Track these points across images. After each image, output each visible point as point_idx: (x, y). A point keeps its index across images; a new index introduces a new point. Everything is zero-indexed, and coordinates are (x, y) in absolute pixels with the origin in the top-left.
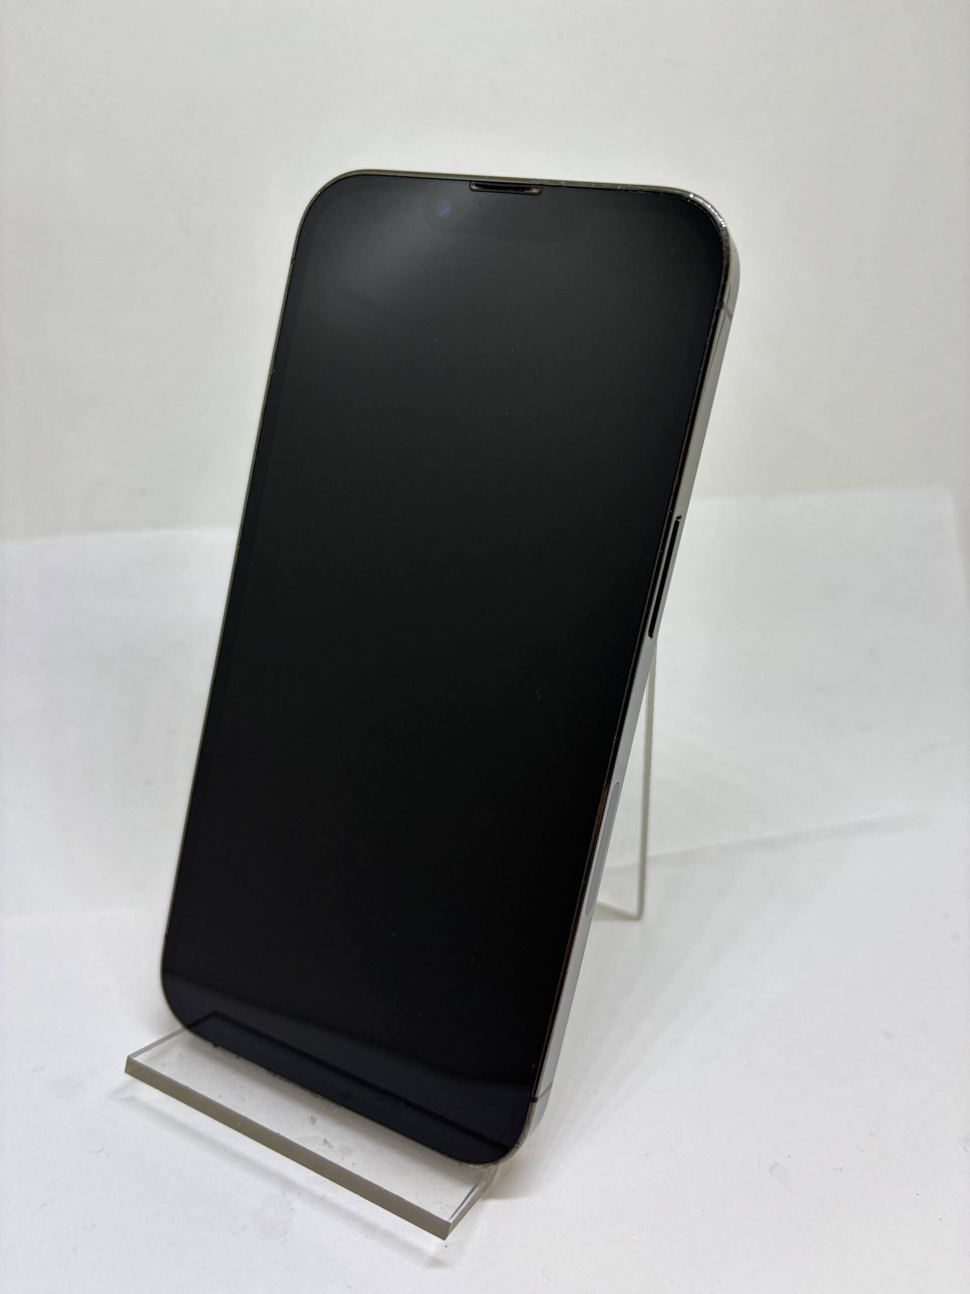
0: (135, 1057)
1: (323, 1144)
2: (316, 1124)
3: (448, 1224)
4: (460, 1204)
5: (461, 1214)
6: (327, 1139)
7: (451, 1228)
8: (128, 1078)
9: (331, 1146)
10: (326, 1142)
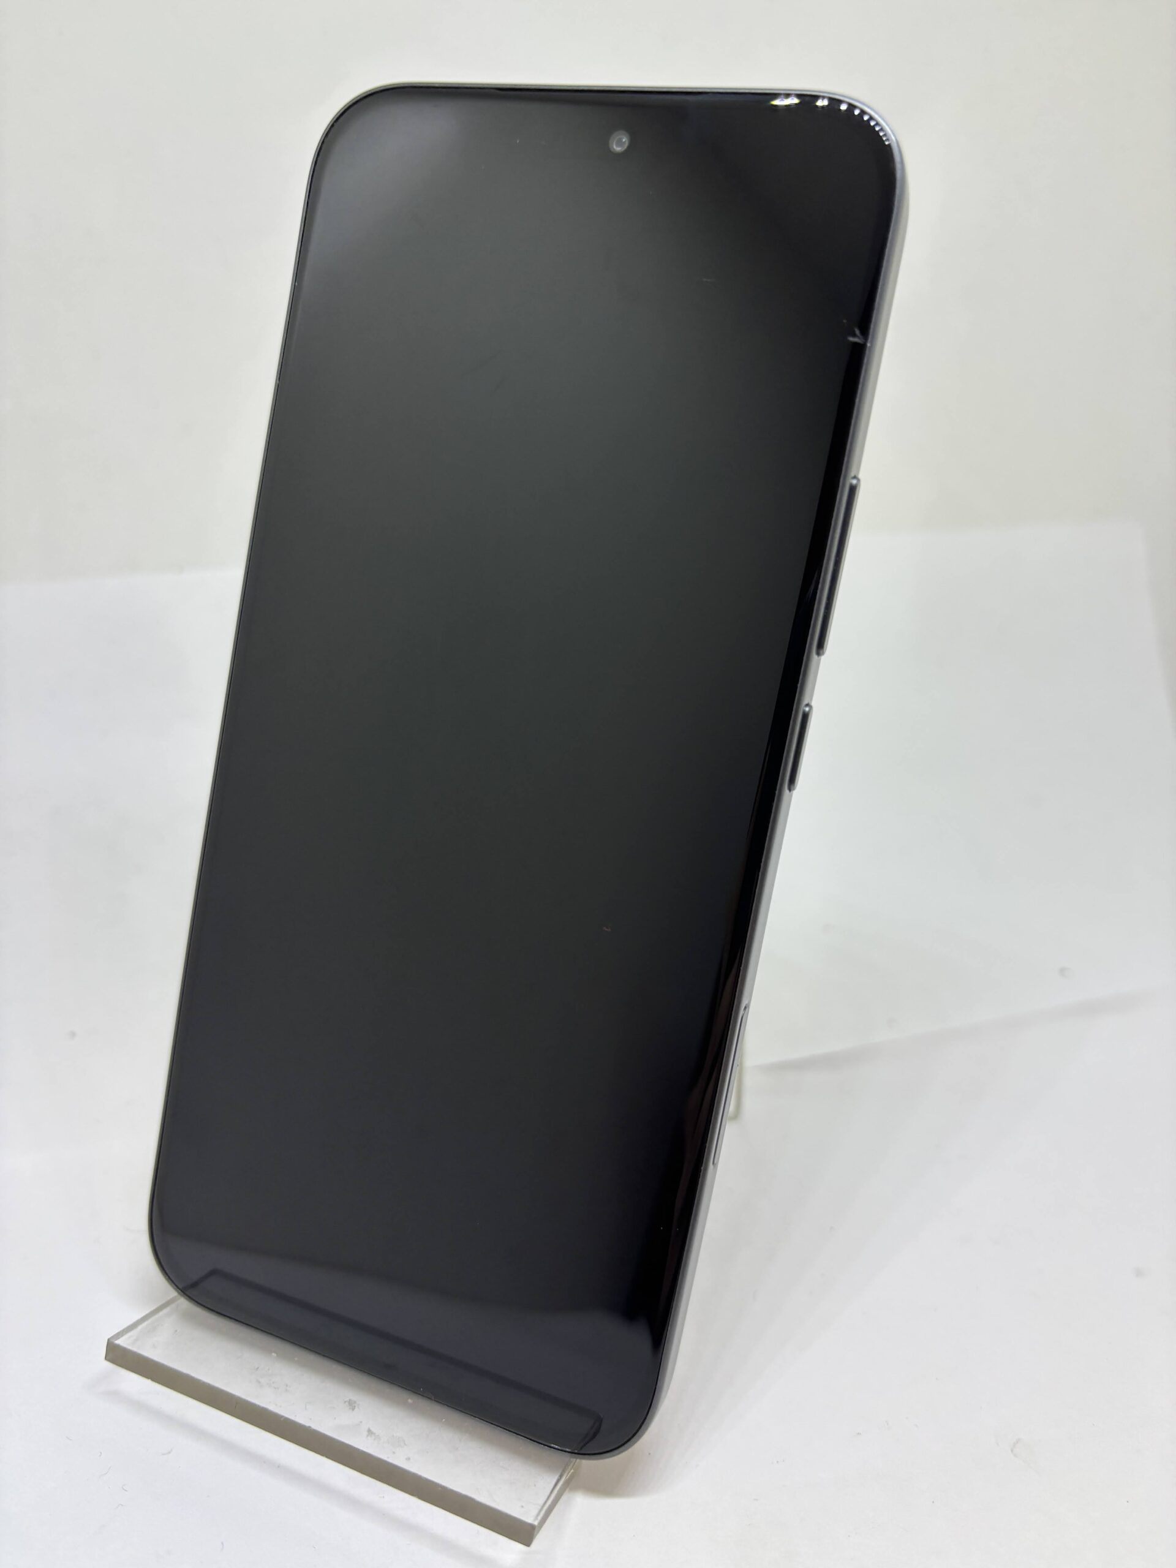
0: (117, 1339)
1: (368, 1436)
2: (356, 1409)
4: (546, 1495)
6: (372, 1429)
7: (536, 1533)
8: (109, 1366)
9: (379, 1438)
10: (370, 1431)
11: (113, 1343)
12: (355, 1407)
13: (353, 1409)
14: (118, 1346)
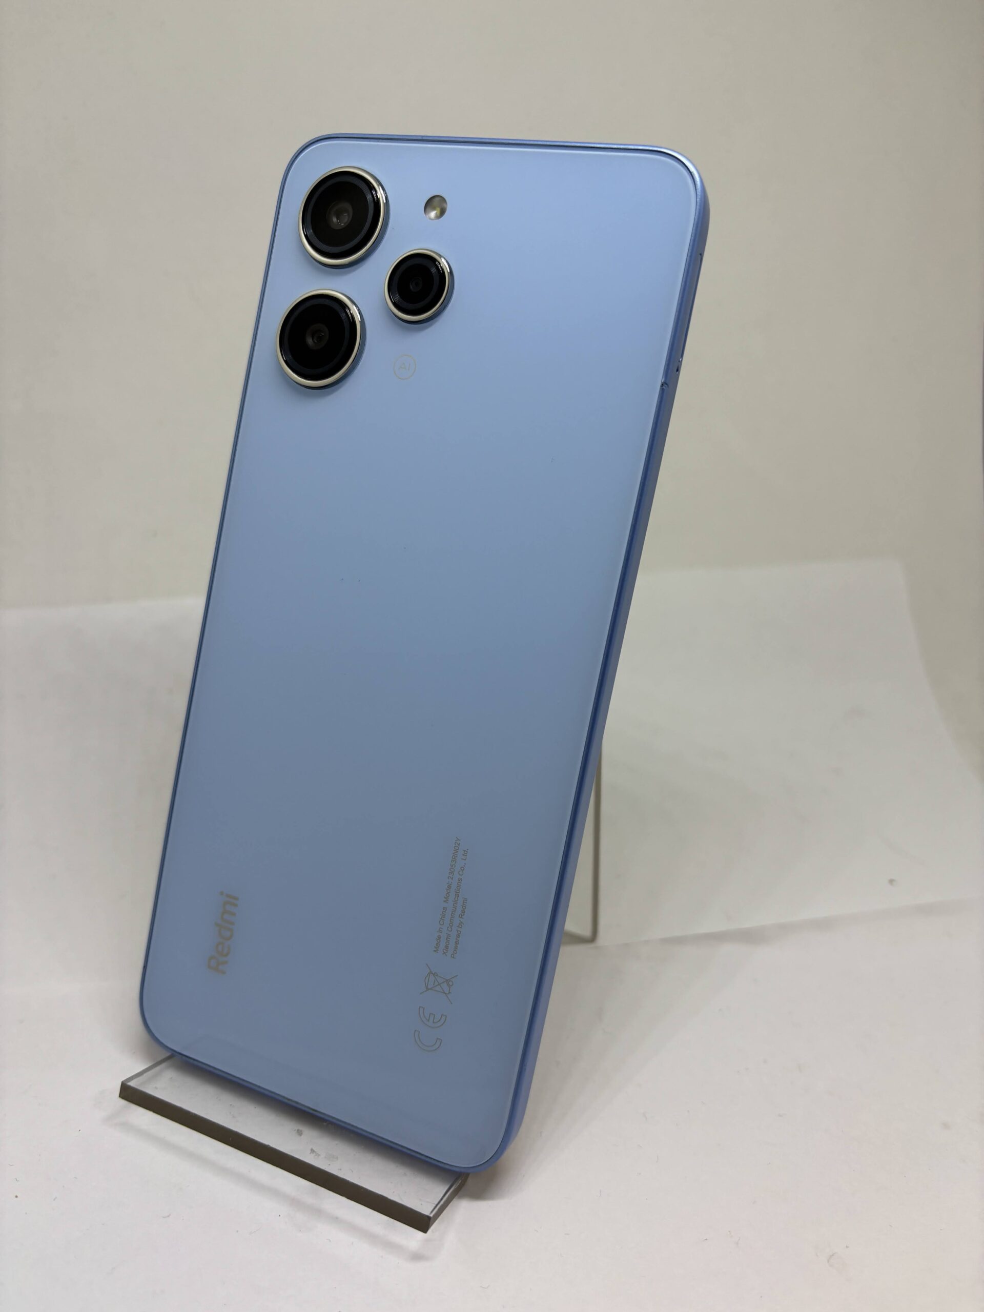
0: (128, 1082)
1: (310, 1153)
2: (302, 1136)
3: (429, 1218)
4: (440, 1199)
5: (441, 1208)
6: (314, 1149)
7: (431, 1223)
8: (123, 1102)
9: (319, 1155)
10: (312, 1151)
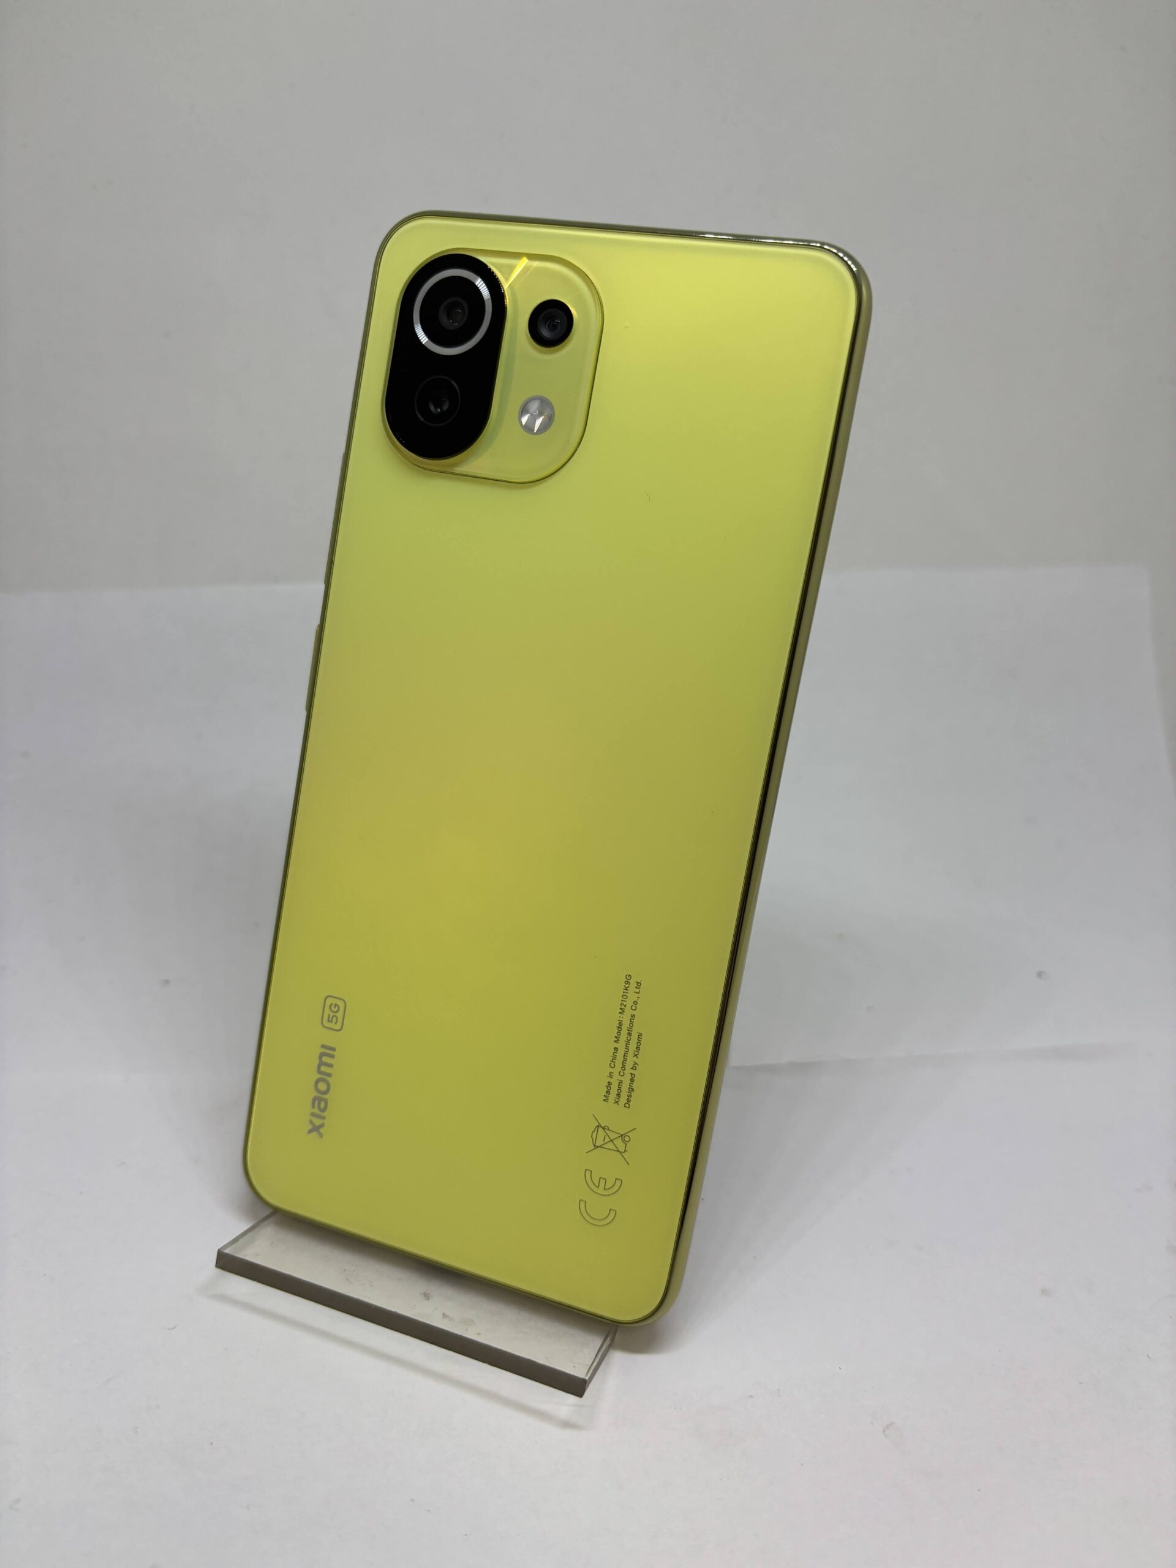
11: (222, 1252)
12: (429, 1297)
13: (428, 1299)
14: (227, 1255)
